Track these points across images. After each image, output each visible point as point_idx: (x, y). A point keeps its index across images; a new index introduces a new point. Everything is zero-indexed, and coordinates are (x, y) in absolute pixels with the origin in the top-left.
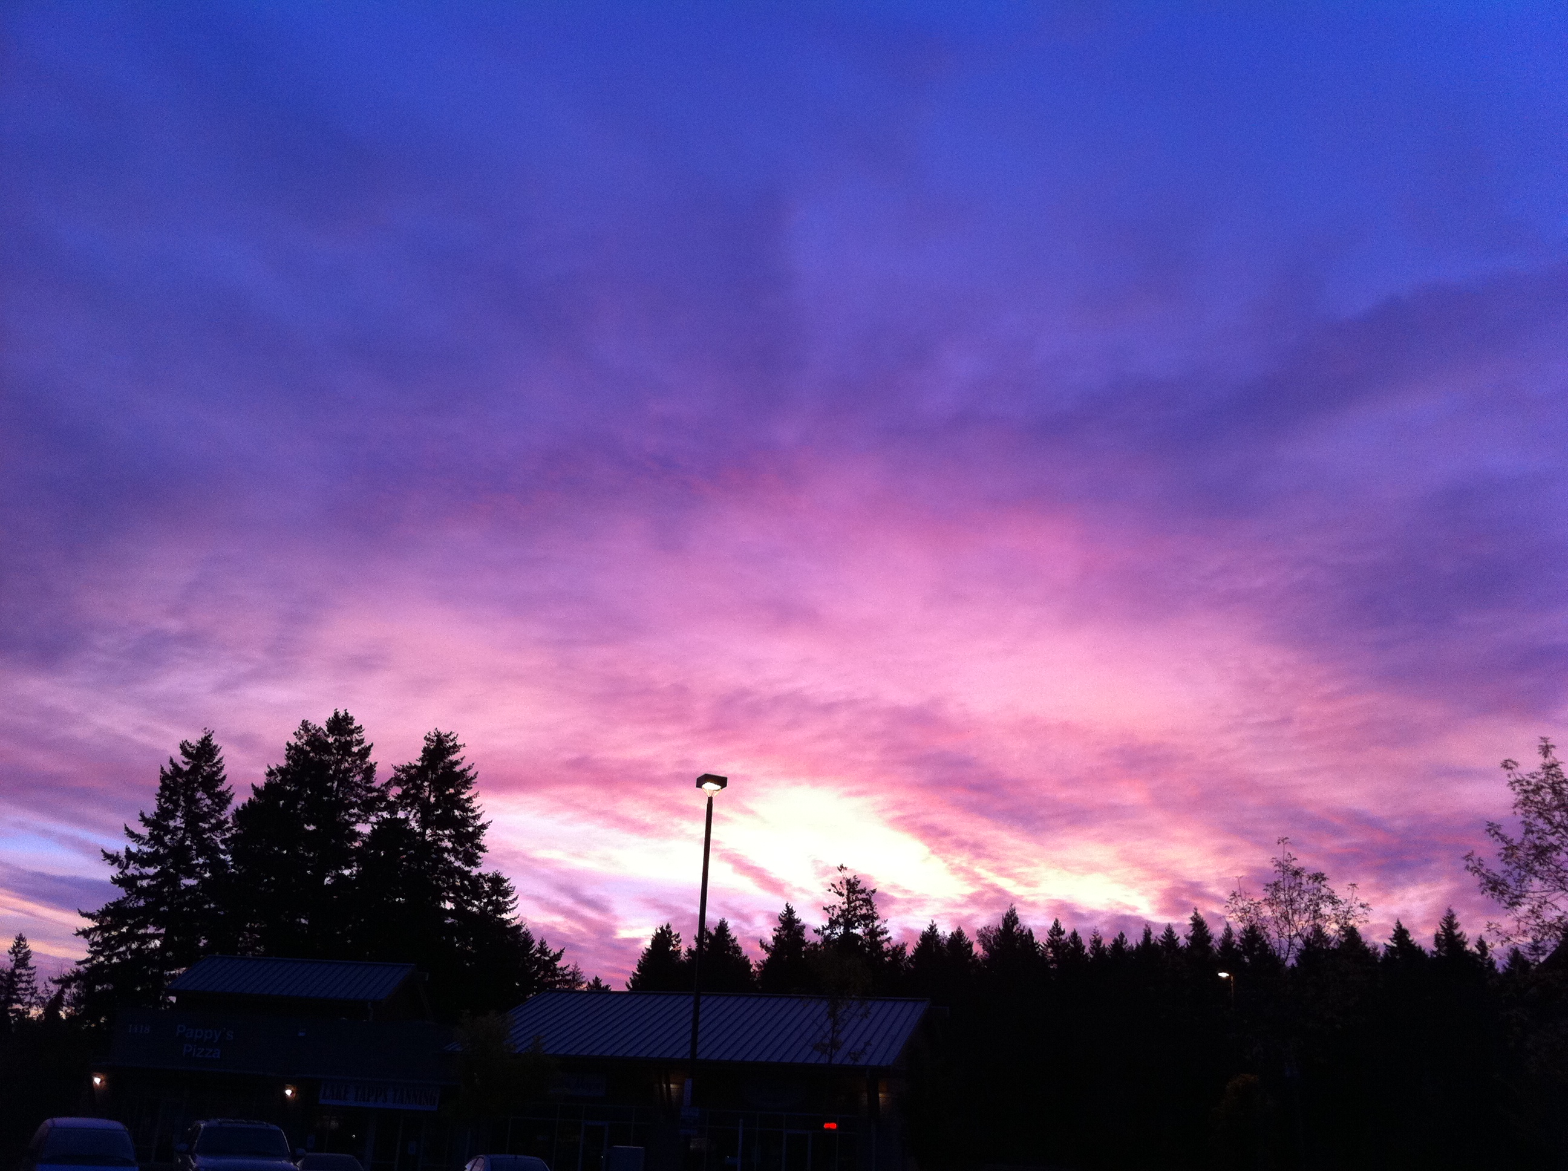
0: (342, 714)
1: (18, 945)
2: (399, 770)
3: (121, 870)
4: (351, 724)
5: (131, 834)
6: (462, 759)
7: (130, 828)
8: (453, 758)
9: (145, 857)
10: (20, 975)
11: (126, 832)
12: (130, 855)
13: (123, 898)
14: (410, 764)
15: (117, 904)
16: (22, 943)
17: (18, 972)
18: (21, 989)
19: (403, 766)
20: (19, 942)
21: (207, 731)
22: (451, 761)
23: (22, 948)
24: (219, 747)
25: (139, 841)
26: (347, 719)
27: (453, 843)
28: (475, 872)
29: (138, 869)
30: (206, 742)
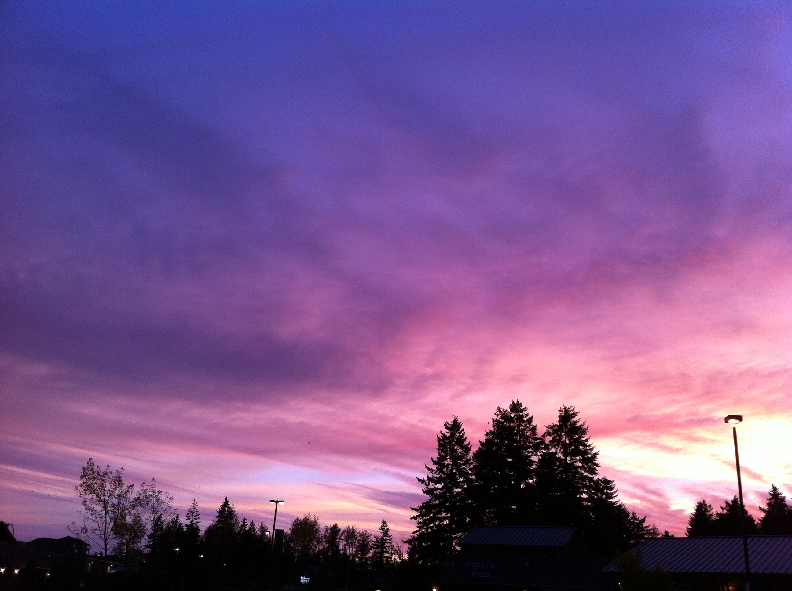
0: (516, 402)
2: (548, 428)
3: (426, 486)
4: (521, 406)
5: (429, 469)
6: (579, 420)
7: (427, 466)
8: (575, 419)
9: (436, 479)
10: (386, 540)
11: (426, 468)
12: (429, 479)
13: (429, 500)
14: (553, 424)
15: (427, 503)
16: (385, 524)
17: (385, 538)
18: (387, 546)
19: (550, 425)
20: (383, 524)
21: (455, 416)
22: (574, 421)
23: (385, 527)
24: (461, 424)
25: (432, 472)
26: (519, 405)
27: (582, 463)
28: (596, 478)
29: (434, 486)
30: (455, 421)
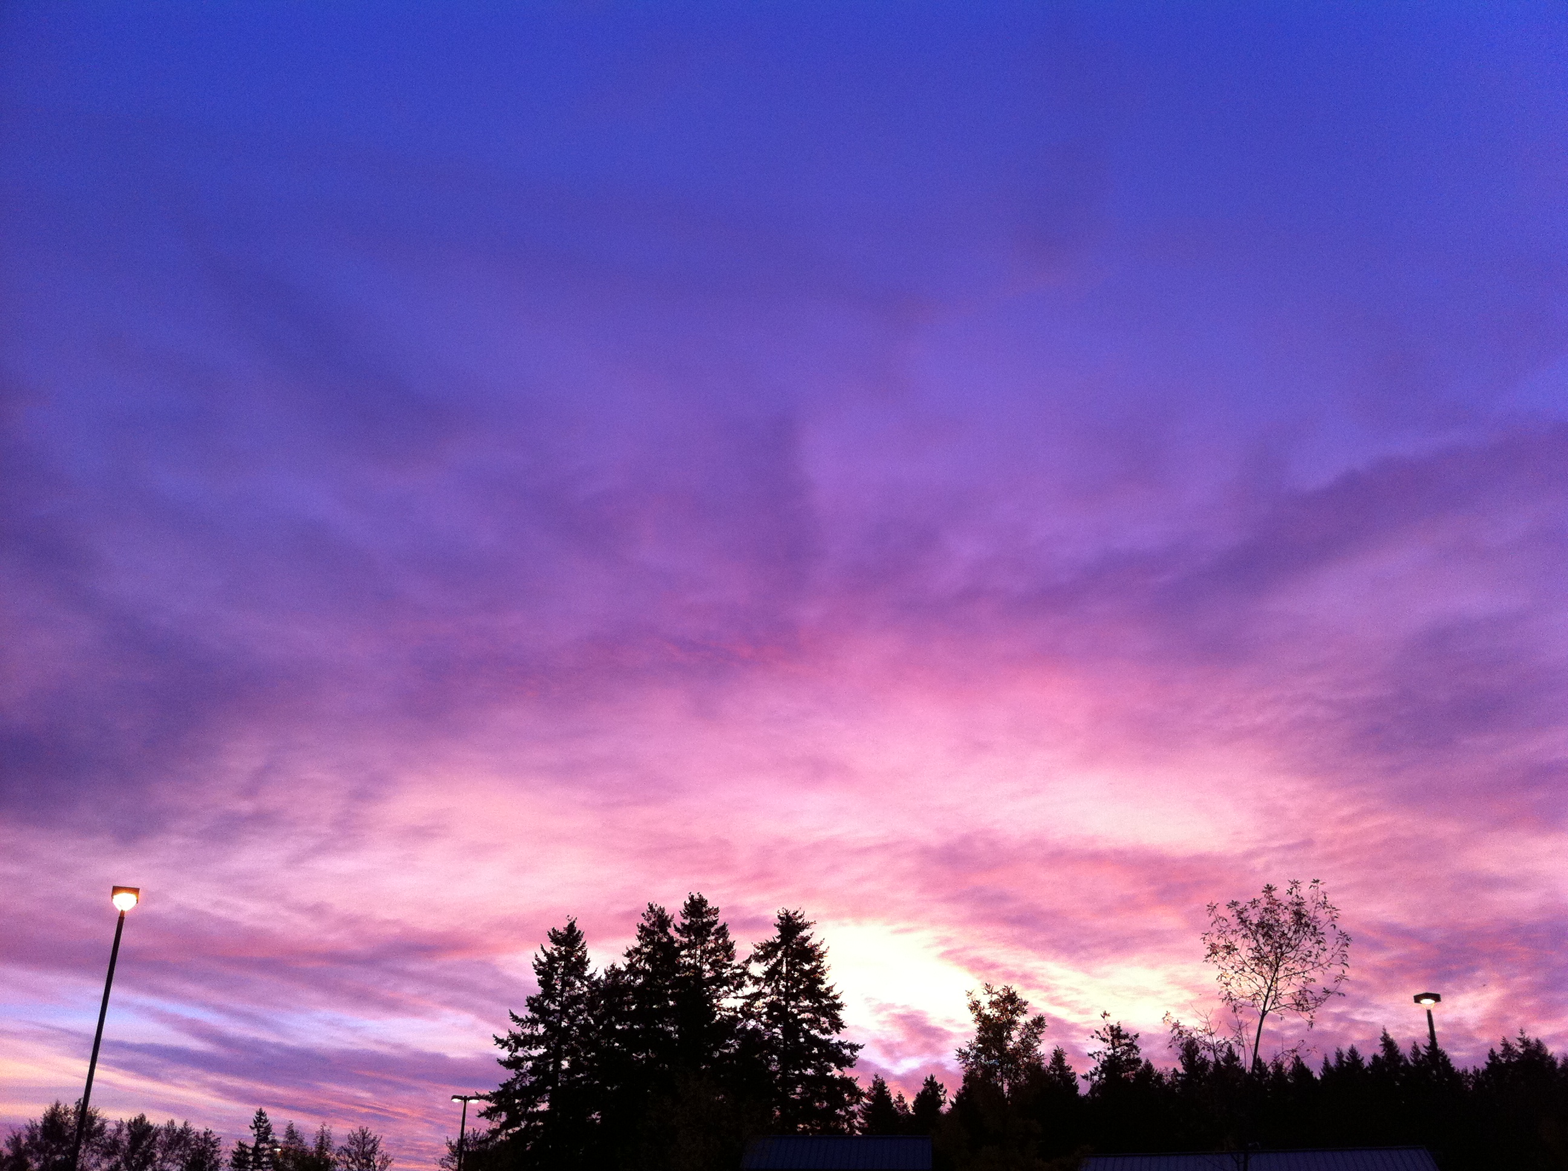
0: (696, 897)
1: (259, 1120)
2: (758, 948)
3: (510, 1053)
4: (705, 906)
5: (515, 1018)
6: (811, 935)
7: (515, 1014)
8: (805, 933)
10: (264, 1149)
11: (511, 1017)
12: (515, 1037)
13: (512, 1079)
14: (767, 941)
15: (506, 1086)
16: (262, 1117)
17: (261, 1146)
19: (761, 944)
20: (260, 1117)
21: (570, 918)
22: (802, 937)
23: (263, 1123)
24: (582, 932)
25: (523, 1024)
26: (702, 902)
29: (526, 1051)
30: (571, 927)
